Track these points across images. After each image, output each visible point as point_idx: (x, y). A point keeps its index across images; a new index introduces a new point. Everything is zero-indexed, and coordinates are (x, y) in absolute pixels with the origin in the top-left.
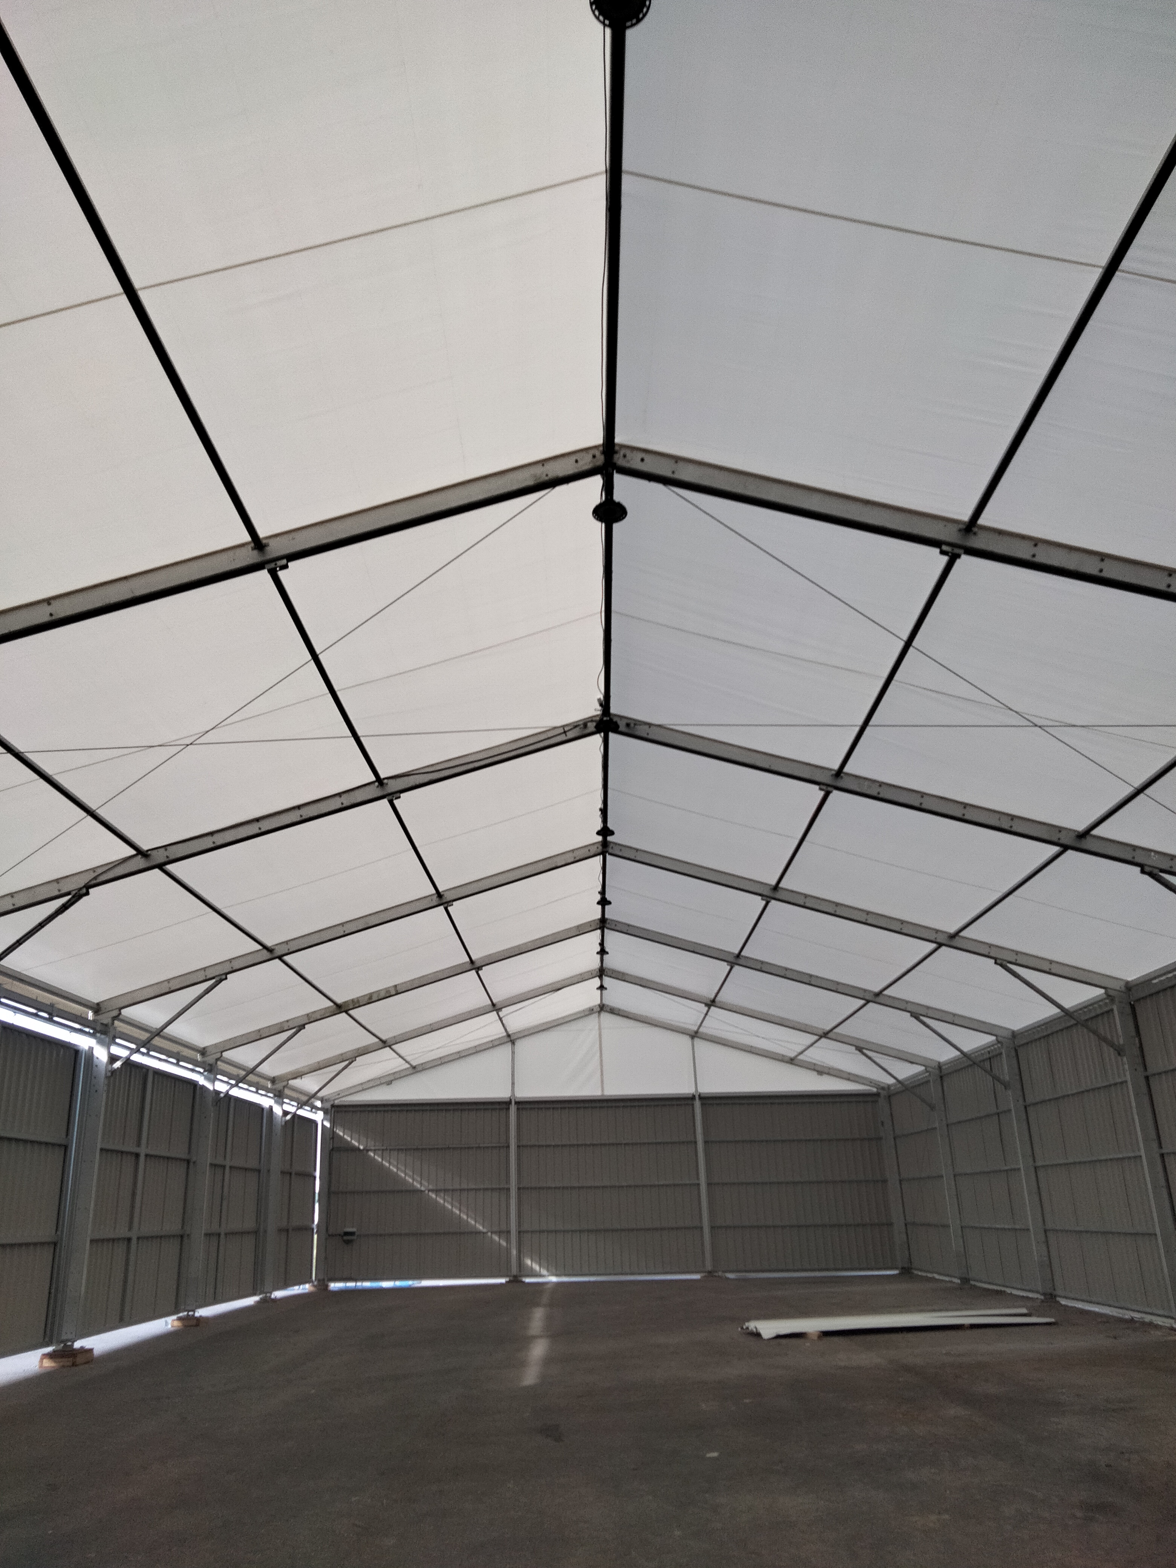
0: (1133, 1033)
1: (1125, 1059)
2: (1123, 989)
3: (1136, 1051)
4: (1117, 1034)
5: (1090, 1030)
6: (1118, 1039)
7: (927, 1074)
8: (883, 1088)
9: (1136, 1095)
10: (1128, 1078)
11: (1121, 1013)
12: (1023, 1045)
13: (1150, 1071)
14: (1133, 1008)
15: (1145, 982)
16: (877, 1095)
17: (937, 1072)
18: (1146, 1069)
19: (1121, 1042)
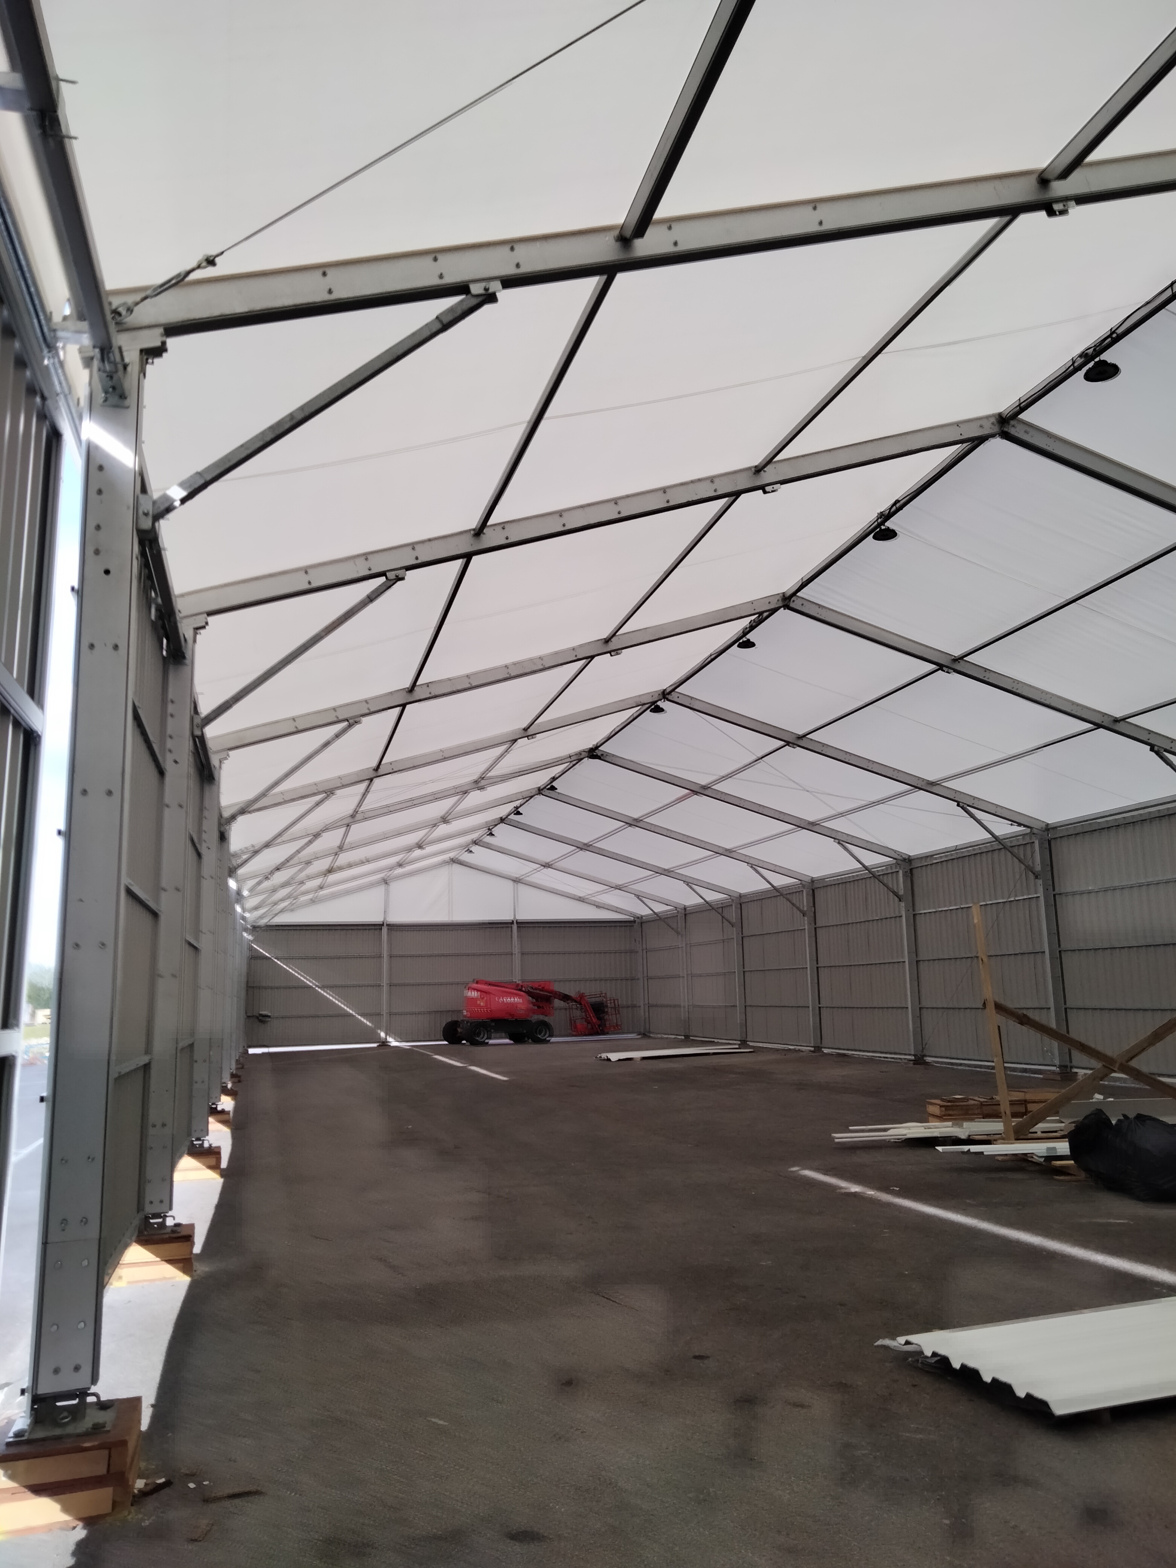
0: (812, 905)
1: (806, 918)
2: (810, 881)
3: (812, 914)
4: (803, 904)
5: (788, 899)
6: (803, 907)
7: (676, 911)
8: (638, 918)
9: (809, 937)
10: (806, 927)
11: (807, 894)
12: (746, 902)
13: (818, 925)
14: (813, 891)
15: (822, 879)
16: (634, 922)
17: (683, 911)
18: (815, 924)
19: (805, 909)
